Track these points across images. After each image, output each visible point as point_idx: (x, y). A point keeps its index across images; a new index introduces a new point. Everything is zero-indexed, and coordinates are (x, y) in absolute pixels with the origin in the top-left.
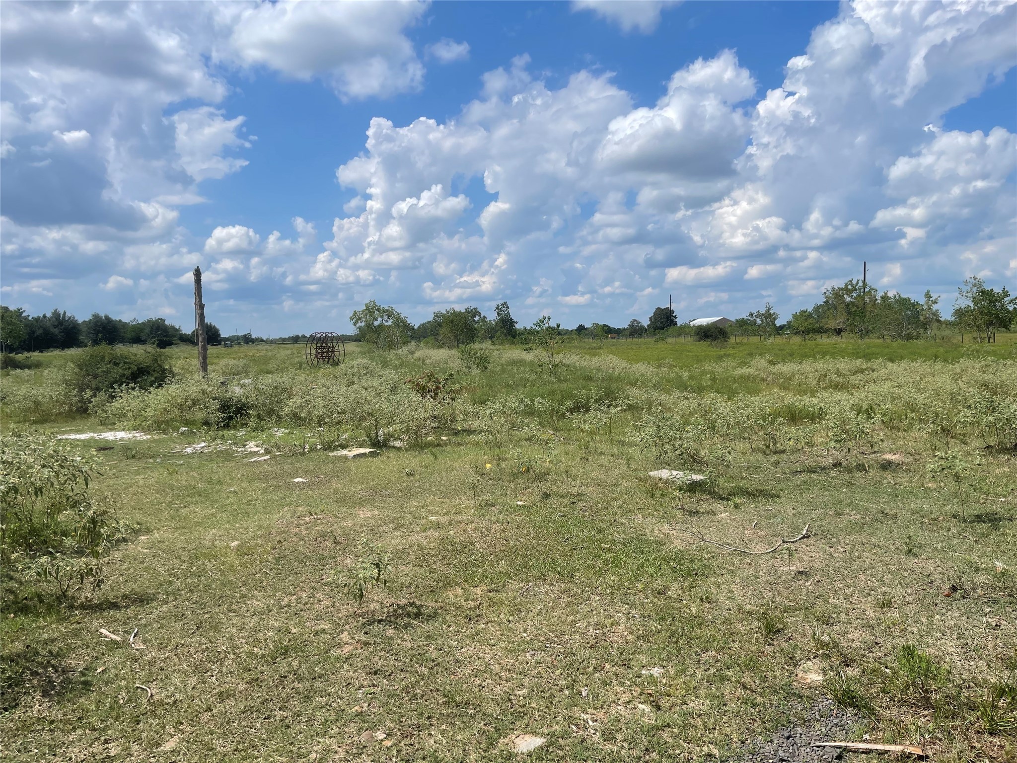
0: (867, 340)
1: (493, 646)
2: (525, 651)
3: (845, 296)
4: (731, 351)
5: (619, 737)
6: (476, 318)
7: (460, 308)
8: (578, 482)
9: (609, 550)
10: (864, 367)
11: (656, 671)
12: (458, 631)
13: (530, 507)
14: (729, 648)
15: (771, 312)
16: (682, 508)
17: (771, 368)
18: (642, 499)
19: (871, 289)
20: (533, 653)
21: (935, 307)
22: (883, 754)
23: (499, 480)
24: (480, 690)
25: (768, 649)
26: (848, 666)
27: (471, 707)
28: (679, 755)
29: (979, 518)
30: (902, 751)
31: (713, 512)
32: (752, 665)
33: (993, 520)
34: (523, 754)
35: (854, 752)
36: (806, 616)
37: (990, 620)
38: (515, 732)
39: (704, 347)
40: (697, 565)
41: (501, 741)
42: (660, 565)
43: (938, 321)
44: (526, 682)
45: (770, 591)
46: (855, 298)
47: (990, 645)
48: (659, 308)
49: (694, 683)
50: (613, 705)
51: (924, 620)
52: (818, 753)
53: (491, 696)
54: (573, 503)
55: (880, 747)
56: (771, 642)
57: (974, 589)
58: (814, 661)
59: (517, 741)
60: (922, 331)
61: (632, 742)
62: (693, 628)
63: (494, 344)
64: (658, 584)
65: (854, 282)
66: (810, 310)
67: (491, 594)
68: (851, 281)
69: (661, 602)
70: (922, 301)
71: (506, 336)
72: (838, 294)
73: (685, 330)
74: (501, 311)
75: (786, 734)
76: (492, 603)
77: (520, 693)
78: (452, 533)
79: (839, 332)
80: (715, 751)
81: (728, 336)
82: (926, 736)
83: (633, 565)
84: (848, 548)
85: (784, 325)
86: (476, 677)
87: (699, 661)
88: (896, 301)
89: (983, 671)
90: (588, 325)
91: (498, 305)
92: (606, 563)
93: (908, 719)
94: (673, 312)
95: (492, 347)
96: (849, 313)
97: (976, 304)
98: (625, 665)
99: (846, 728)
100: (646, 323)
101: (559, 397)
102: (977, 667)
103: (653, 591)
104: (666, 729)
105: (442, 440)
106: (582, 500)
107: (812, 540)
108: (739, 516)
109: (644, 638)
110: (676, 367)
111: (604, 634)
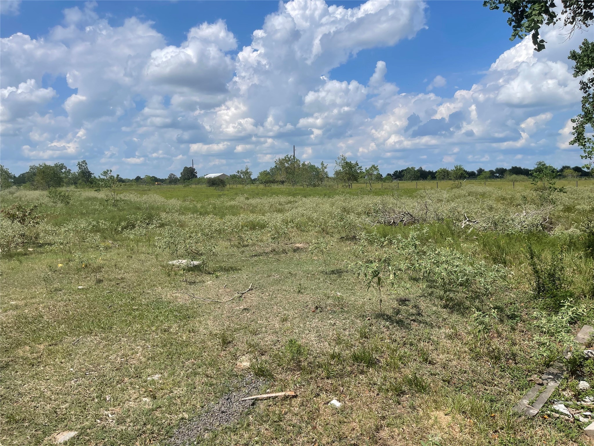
0: (295, 187)
1: (48, 380)
2: (70, 380)
3: (285, 164)
4: (226, 192)
5: (128, 420)
6: (63, 170)
7: (51, 164)
8: (123, 271)
9: (137, 310)
10: (292, 200)
11: (156, 377)
12: (23, 374)
13: (87, 289)
14: (202, 356)
15: (249, 171)
16: (186, 281)
17: (246, 202)
18: (163, 278)
19: (297, 160)
20: (76, 380)
21: (326, 170)
22: (275, 398)
23: (67, 274)
24: (35, 409)
25: (223, 353)
26: (263, 355)
27: (27, 421)
28: (165, 422)
29: (333, 272)
30: (285, 395)
31: (204, 281)
32: (213, 364)
33: (339, 272)
34: (61, 444)
35: (261, 400)
36: (245, 332)
37: (332, 321)
38: (57, 431)
39: (212, 190)
40: (190, 312)
41: (46, 439)
42: (168, 315)
43: (327, 177)
44: (69, 399)
45: (228, 321)
46: (290, 165)
47: (331, 334)
48: (186, 167)
49: (179, 379)
50: (127, 402)
51: (302, 325)
52: (242, 405)
53: (42, 412)
54: (117, 284)
55: (274, 395)
56: (225, 349)
57: (326, 307)
58: (246, 355)
59: (58, 437)
60: (320, 183)
61: (135, 422)
62: (182, 348)
63: (77, 187)
64: (165, 326)
65: (289, 156)
66: (268, 170)
67: (50, 347)
68: (287, 156)
69: (166, 336)
70: (320, 167)
71: (86, 182)
72: (281, 162)
73: (201, 181)
74: (82, 166)
75: (227, 397)
76: (50, 353)
77: (64, 406)
78: (26, 311)
79: (283, 182)
80: (186, 416)
81: (226, 184)
82: (298, 385)
83: (151, 317)
84: (271, 293)
85: (256, 179)
86: (33, 401)
87: (183, 366)
88: (308, 167)
89: (326, 347)
90: (142, 177)
91: (79, 162)
92: (134, 318)
93: (289, 378)
94: (195, 170)
95: (76, 190)
96: (287, 172)
97: (343, 169)
98: (138, 376)
99: (259, 388)
100: (179, 176)
101: (117, 220)
102: (324, 346)
103: (161, 330)
104: (158, 410)
105: (29, 251)
106: (124, 282)
107: (253, 292)
108: (217, 282)
109: (153, 358)
110: (194, 201)
111: (127, 360)
